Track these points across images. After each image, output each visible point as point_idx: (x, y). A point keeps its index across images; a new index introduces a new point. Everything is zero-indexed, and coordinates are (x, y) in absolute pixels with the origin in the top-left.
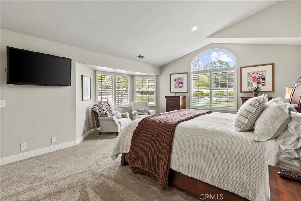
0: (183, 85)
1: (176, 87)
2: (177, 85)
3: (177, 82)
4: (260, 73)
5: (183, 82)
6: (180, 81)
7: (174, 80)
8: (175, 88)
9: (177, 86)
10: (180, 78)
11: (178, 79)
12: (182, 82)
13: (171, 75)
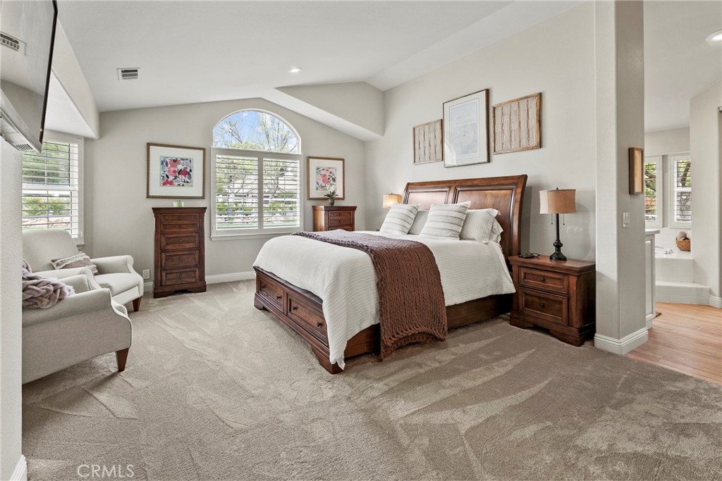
0: (190, 178)
1: (166, 182)
2: (171, 178)
3: (173, 169)
4: (330, 170)
5: (191, 170)
6: (180, 167)
7: (159, 163)
8: (164, 184)
9: (169, 180)
10: (182, 159)
11: (175, 161)
12: (188, 170)
13: (149, 145)
